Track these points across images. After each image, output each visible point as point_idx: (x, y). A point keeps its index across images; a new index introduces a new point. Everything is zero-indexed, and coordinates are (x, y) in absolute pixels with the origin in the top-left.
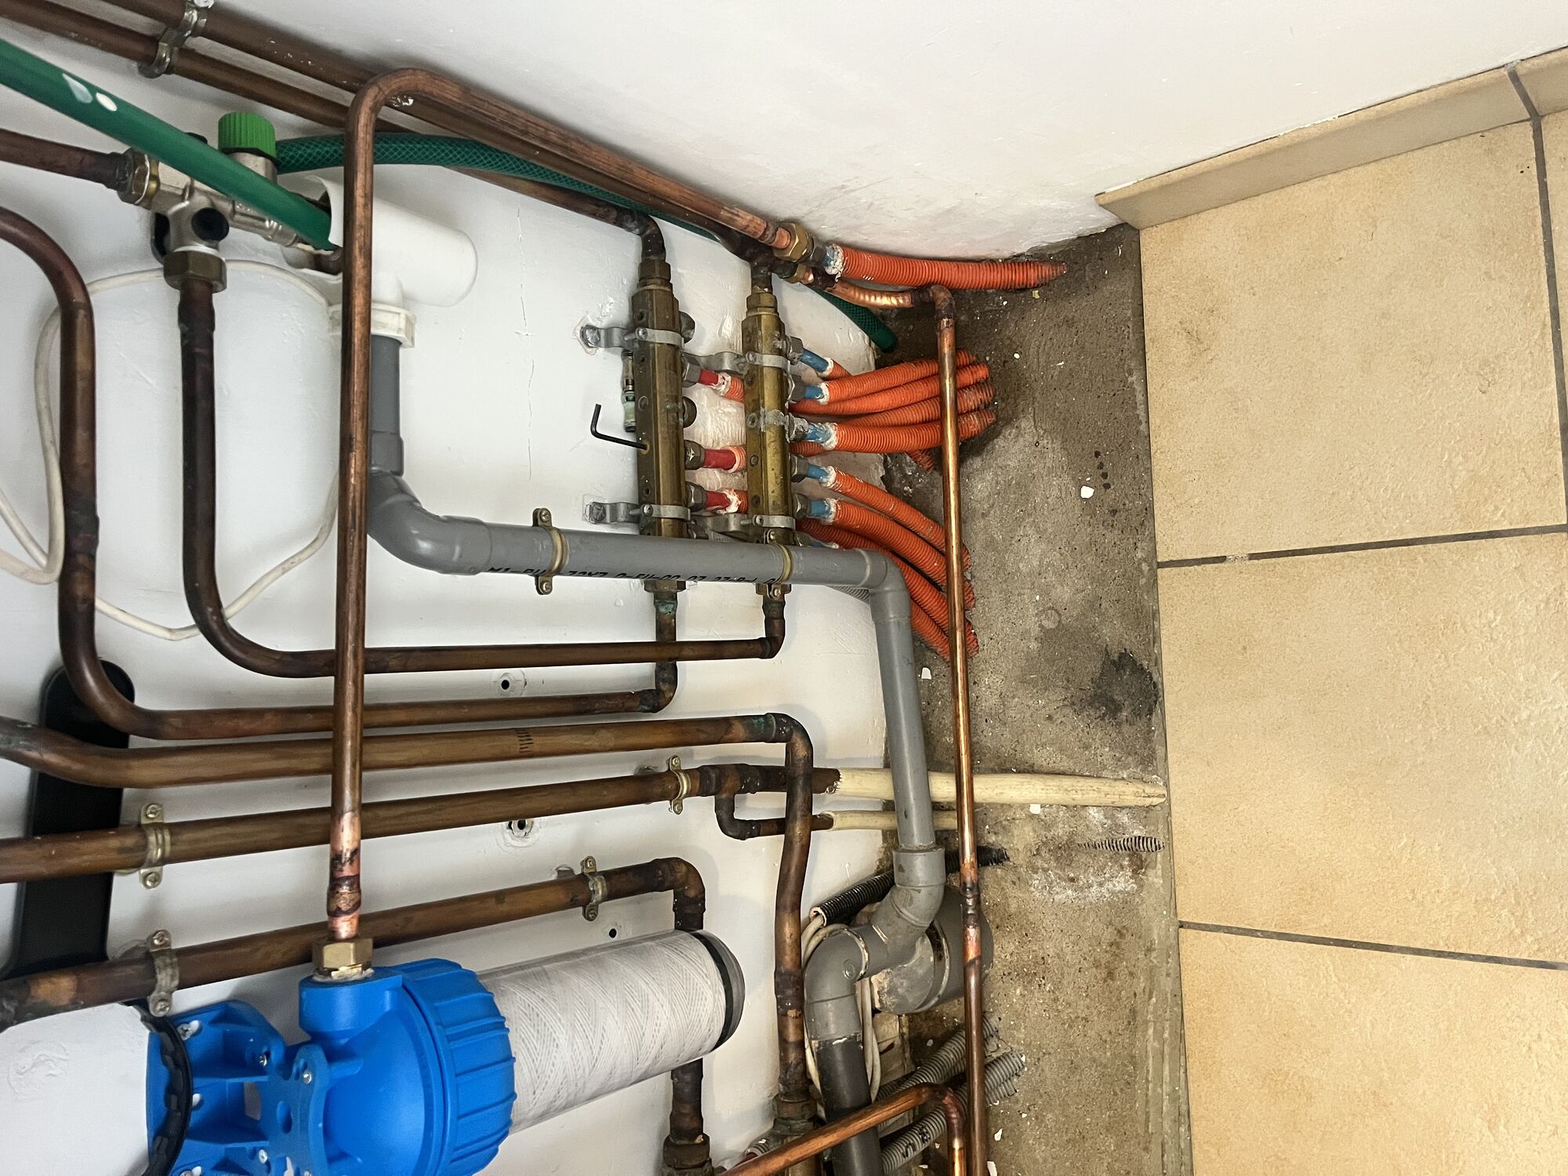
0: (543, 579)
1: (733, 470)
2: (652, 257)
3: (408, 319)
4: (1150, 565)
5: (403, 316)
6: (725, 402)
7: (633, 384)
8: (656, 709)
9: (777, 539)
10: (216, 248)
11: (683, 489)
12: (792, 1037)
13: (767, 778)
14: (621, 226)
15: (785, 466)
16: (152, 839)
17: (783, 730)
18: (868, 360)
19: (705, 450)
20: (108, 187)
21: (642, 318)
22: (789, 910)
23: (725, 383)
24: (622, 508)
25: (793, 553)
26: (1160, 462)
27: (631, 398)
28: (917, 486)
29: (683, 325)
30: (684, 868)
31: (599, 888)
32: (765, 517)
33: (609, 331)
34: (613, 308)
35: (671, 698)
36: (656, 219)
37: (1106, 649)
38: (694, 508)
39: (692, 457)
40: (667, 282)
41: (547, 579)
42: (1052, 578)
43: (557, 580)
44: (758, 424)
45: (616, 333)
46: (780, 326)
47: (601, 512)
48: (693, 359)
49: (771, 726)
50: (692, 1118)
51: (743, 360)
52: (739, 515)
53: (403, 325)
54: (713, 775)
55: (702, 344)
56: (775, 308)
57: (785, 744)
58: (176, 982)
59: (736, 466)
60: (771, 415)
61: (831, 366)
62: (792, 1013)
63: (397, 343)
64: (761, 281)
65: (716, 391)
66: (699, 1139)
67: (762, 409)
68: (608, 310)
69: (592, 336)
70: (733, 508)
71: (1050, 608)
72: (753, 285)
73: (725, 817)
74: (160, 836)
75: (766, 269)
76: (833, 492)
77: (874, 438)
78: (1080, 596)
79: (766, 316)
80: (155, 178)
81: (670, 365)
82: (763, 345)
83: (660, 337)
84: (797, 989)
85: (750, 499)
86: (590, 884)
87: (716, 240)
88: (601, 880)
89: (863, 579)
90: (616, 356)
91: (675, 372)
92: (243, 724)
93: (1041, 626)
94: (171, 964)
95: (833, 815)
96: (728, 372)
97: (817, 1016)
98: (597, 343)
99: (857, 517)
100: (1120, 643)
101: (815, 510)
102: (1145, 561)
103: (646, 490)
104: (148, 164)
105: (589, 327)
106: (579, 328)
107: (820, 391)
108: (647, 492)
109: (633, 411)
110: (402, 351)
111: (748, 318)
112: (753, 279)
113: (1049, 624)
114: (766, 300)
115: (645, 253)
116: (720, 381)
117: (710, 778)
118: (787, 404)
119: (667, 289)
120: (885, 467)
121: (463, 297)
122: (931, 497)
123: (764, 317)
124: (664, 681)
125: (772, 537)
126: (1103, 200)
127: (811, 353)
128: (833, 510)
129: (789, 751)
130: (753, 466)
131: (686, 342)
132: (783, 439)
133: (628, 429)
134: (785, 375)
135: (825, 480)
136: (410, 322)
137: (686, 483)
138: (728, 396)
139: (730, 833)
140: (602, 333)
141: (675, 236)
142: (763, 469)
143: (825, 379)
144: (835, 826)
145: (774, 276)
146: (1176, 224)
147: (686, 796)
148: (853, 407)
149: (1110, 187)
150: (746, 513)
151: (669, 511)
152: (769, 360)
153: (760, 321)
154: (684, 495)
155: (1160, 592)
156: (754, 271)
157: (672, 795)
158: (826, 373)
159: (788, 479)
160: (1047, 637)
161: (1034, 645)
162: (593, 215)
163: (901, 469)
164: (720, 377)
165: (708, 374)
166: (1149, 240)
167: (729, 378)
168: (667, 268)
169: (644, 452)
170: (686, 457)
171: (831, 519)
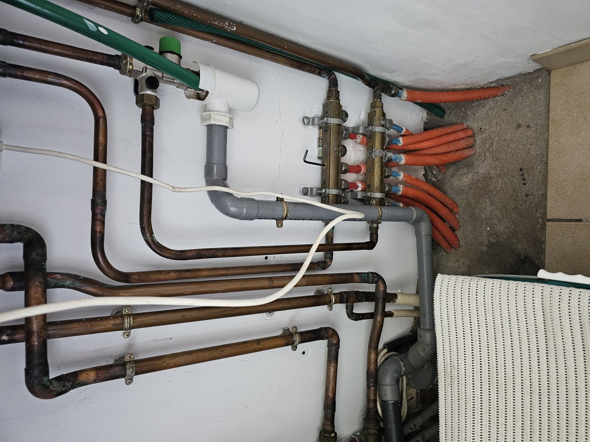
0: (280, 221)
1: (360, 174)
2: (332, 88)
3: (230, 118)
4: (543, 220)
5: (228, 117)
6: (359, 146)
7: (322, 140)
8: (324, 268)
9: (376, 203)
10: (156, 92)
11: (339, 182)
12: (372, 397)
13: (367, 297)
14: (320, 76)
15: (382, 172)
16: (126, 320)
17: (375, 279)
18: (421, 127)
19: (349, 166)
20: (115, 69)
21: (327, 113)
22: (373, 348)
23: (360, 138)
24: (315, 190)
25: (383, 209)
26: (552, 175)
27: (321, 146)
28: (438, 178)
29: (344, 115)
30: (331, 332)
31: (297, 338)
32: (372, 193)
33: (313, 118)
34: (317, 110)
35: (330, 265)
36: (335, 73)
37: (518, 254)
38: (343, 190)
39: (344, 169)
40: (338, 98)
41: (281, 222)
42: (495, 221)
43: (285, 222)
44: (372, 155)
45: (316, 120)
46: (384, 115)
47: (306, 191)
48: (347, 129)
49: (370, 278)
50: (330, 426)
51: (367, 129)
52: (362, 192)
53: (228, 120)
54: (345, 296)
55: (350, 123)
56: (382, 107)
57: (375, 284)
58: (134, 374)
59: (362, 172)
60: (378, 152)
61: (404, 130)
62: (372, 388)
63: (227, 128)
64: (377, 97)
65: (356, 142)
66: (333, 435)
67: (374, 149)
68: (314, 110)
69: (307, 121)
70: (359, 189)
71: (494, 234)
72: (374, 98)
73: (350, 312)
74: (129, 320)
75: (379, 91)
76: (402, 182)
77: (421, 159)
78: (507, 230)
79: (378, 110)
80: (131, 64)
81: (337, 132)
82: (376, 122)
83: (333, 121)
84: (375, 380)
85: (367, 185)
86: (294, 338)
87: (359, 80)
88: (298, 336)
89: (412, 219)
90: (316, 129)
91: (339, 135)
92: (162, 276)
93: (489, 241)
94: (132, 367)
95: (394, 312)
96: (361, 134)
97: (382, 391)
98: (308, 123)
99: (411, 192)
100: (525, 252)
101: (394, 189)
102: (540, 217)
103: (325, 184)
104: (128, 59)
105: (306, 117)
106: (302, 118)
107: (399, 141)
108: (325, 183)
109: (321, 151)
110: (228, 130)
111: (371, 112)
112: (374, 96)
113: (492, 240)
114: (378, 104)
115: (330, 87)
116: (357, 137)
117: (344, 297)
118: (384, 147)
119: (338, 101)
120: (425, 170)
121: (253, 108)
122: (444, 183)
123: (377, 111)
124: (327, 258)
125: (374, 203)
126: (534, 57)
127: (396, 125)
128: (401, 189)
129: (377, 288)
130: (369, 172)
131: (344, 122)
132: (382, 161)
133: (319, 158)
134: (385, 135)
135: (399, 177)
136: (231, 119)
137: (341, 179)
138: (361, 143)
139: (351, 318)
140: (311, 120)
141: (342, 79)
142: (373, 174)
143: (402, 136)
144: (394, 316)
145: (383, 94)
146: (569, 68)
147: (334, 304)
148: (412, 147)
149: (539, 52)
150: (365, 191)
151: (333, 192)
152: (378, 129)
153: (375, 113)
154: (339, 184)
155: (547, 232)
156: (375, 92)
157: (329, 303)
158: (402, 133)
159: (383, 177)
160: (491, 245)
161: (485, 248)
162: (309, 72)
163: (432, 171)
164: (358, 136)
165: (352, 134)
166: (555, 75)
167: (361, 136)
168: (338, 92)
169: (324, 167)
170: (341, 169)
171: (400, 193)
